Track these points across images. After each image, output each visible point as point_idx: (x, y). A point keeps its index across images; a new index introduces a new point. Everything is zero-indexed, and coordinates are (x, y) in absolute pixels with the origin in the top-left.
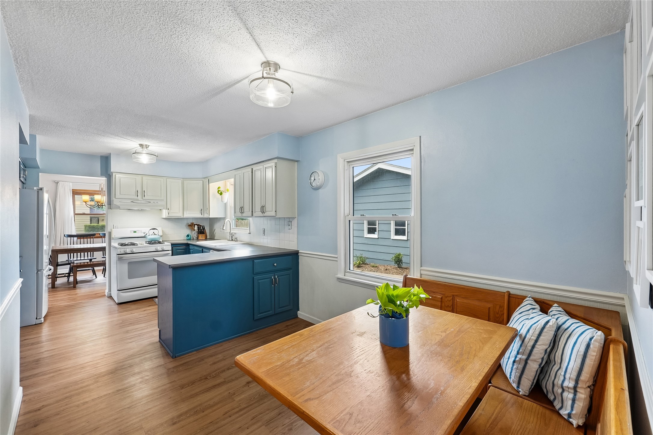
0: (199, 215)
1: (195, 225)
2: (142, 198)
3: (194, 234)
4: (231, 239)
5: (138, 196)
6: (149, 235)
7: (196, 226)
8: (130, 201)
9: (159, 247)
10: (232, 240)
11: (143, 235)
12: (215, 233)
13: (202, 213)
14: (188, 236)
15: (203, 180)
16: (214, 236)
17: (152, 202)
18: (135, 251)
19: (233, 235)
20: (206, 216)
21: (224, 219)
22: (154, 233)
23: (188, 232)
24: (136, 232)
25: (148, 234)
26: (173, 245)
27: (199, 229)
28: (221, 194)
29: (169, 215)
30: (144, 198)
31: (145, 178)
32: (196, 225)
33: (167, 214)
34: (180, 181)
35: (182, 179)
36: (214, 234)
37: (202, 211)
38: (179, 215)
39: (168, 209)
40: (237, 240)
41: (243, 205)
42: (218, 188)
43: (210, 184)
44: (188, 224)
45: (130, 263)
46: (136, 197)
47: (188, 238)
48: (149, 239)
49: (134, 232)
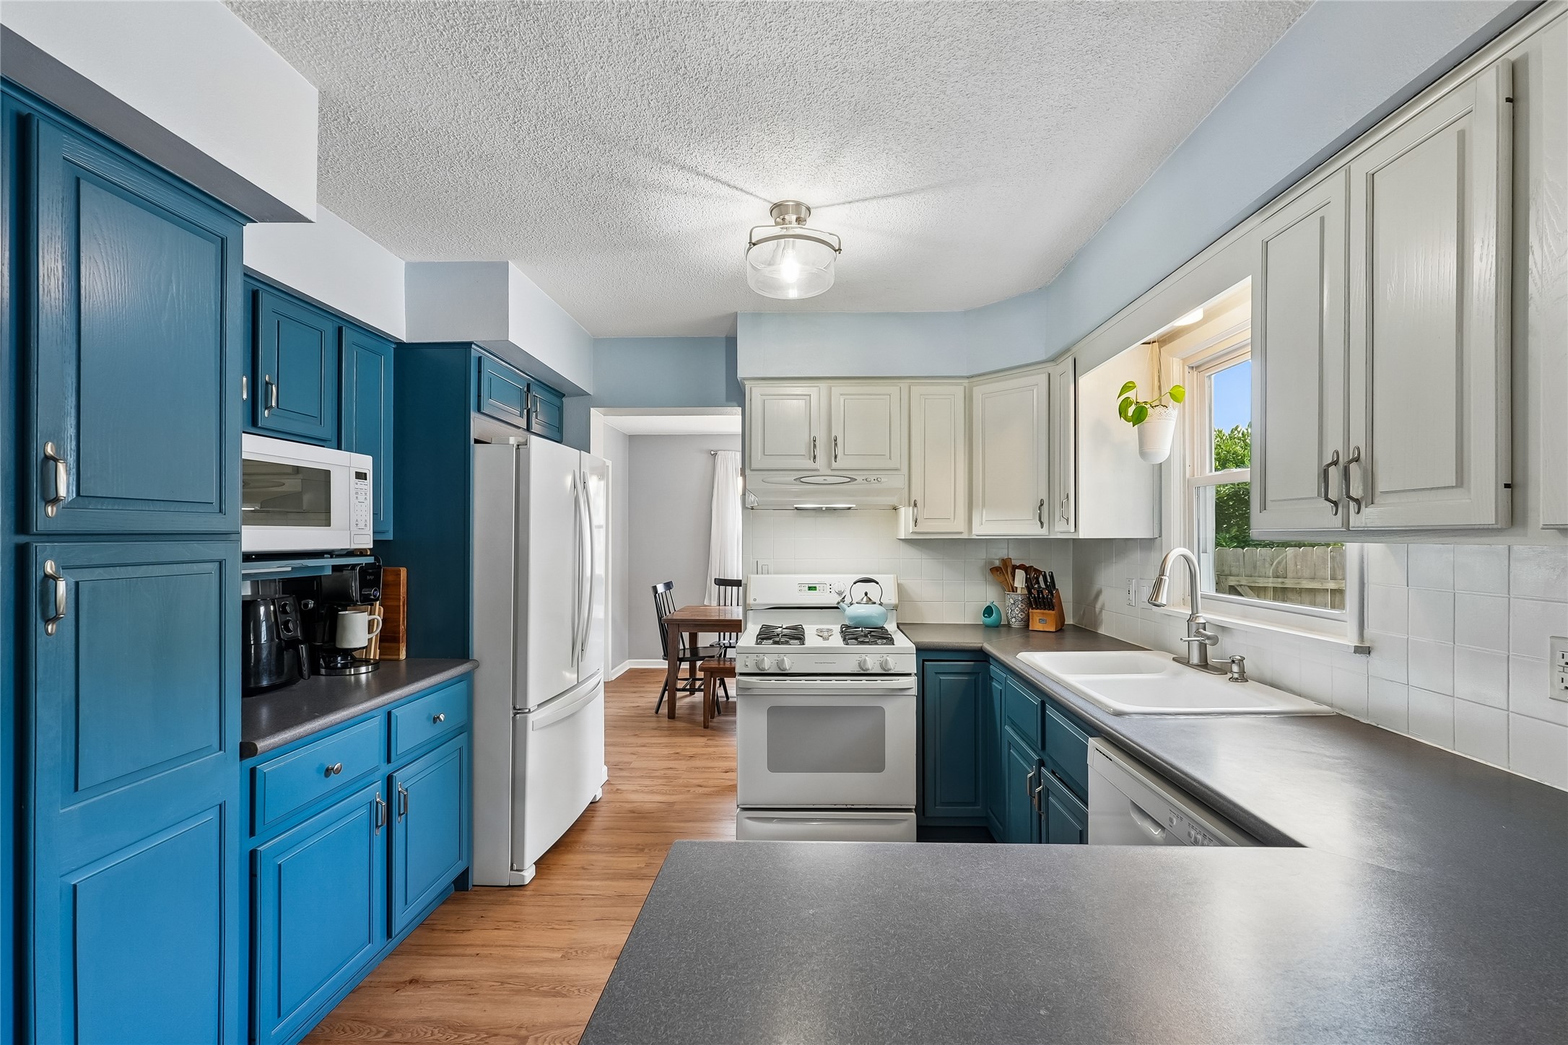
0: (1029, 528)
1: (1015, 568)
2: (830, 465)
3: (1012, 608)
4: (1195, 659)
5: (815, 457)
6: (851, 604)
7: (1020, 575)
8: (791, 477)
9: (872, 656)
10: (1204, 665)
11: (833, 600)
12: (1102, 609)
13: (1045, 519)
14: (988, 611)
15: (1050, 368)
16: (1096, 621)
17: (859, 479)
18: (789, 665)
19: (1215, 640)
20: (1061, 530)
21: (1147, 544)
22: (866, 594)
23: (988, 594)
24: (814, 588)
25: (848, 600)
26: (925, 653)
27: (1029, 584)
28: (1139, 417)
29: (917, 529)
30: (834, 465)
31: (838, 389)
32: (1022, 567)
33: (911, 523)
34: (958, 391)
35: (967, 381)
36: (1097, 610)
37: (1043, 511)
38: (955, 526)
39: (915, 505)
40: (1242, 672)
41: (1358, 439)
42: (1126, 388)
43: (1082, 381)
44: (992, 563)
45: (774, 712)
46: (809, 464)
47: (989, 621)
48: (851, 618)
49: (810, 588)
